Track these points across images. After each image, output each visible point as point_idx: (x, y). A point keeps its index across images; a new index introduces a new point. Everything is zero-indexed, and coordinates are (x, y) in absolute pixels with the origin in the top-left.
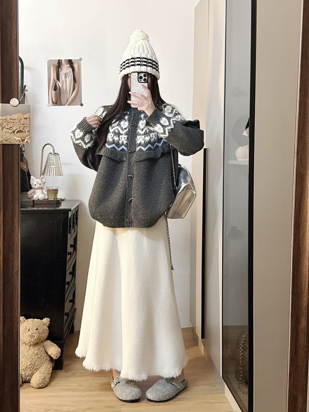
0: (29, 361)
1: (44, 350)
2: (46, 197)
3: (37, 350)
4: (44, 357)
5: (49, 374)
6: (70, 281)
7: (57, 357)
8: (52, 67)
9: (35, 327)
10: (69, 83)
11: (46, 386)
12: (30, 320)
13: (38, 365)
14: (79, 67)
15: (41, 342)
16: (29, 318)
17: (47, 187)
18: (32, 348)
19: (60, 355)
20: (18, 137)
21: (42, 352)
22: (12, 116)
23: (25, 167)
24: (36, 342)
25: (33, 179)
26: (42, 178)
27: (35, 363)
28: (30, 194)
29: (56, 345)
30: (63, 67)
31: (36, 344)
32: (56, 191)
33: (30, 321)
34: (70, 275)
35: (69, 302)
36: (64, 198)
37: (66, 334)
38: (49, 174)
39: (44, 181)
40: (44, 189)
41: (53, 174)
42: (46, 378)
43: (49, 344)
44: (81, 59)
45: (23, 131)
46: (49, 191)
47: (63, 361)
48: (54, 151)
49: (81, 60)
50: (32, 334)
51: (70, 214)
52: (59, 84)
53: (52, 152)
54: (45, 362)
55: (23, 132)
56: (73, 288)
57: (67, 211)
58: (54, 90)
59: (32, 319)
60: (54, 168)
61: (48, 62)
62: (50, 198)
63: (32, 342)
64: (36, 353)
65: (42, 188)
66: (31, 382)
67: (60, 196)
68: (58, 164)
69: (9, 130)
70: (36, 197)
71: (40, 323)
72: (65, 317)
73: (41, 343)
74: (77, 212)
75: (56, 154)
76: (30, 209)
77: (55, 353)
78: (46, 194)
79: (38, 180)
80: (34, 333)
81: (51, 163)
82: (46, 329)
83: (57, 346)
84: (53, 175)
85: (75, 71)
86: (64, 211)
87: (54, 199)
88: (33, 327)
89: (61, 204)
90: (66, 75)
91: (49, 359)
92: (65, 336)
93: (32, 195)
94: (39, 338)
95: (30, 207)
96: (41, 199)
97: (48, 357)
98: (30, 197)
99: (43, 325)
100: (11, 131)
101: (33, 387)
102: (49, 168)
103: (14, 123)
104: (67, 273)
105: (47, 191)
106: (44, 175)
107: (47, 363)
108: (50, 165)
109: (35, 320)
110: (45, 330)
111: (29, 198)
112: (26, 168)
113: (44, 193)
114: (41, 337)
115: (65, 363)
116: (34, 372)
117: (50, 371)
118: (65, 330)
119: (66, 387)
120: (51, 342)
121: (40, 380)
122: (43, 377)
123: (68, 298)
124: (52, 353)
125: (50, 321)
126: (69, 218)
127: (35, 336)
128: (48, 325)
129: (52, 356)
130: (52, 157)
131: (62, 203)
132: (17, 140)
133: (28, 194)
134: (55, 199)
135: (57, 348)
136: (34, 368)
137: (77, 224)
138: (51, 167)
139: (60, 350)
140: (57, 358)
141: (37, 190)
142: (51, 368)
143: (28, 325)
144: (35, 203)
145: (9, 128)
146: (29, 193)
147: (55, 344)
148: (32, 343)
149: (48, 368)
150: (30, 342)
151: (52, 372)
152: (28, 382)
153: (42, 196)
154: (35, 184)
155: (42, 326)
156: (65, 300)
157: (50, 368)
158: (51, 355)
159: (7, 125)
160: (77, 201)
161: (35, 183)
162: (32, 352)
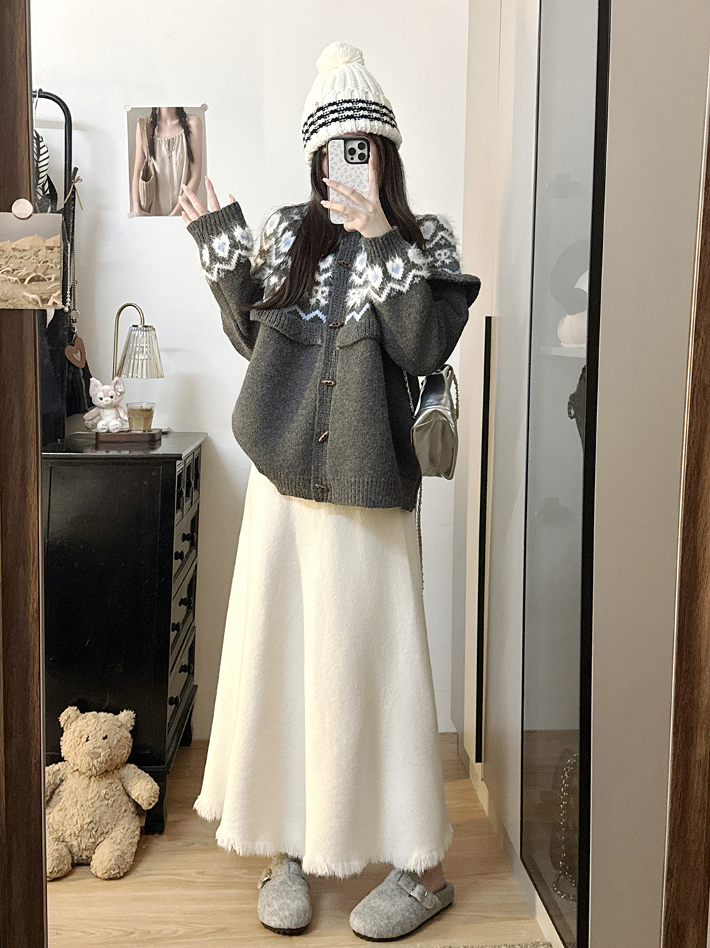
0: (87, 814)
1: (122, 788)
2: (127, 426)
3: (106, 788)
4: (122, 804)
5: (133, 846)
6: (181, 622)
7: (150, 804)
8: (138, 124)
9: (102, 731)
10: (178, 164)
11: (125, 874)
12: (90, 715)
13: (107, 824)
14: (201, 125)
15: (115, 768)
16: (88, 711)
17: (127, 404)
18: (94, 782)
19: (157, 800)
20: (34, 294)
21: (118, 793)
22: (16, 242)
23: (78, 357)
24: (104, 770)
25: (96, 386)
26: (117, 383)
27: (100, 818)
28: (89, 418)
29: (148, 775)
30: (163, 125)
31: (103, 773)
32: (147, 414)
33: (91, 717)
34: (182, 605)
35: (180, 672)
36: (169, 428)
37: (172, 750)
38: (133, 373)
39: (120, 390)
40: (121, 408)
41: (142, 373)
42: (126, 853)
43: (133, 774)
44: (204, 107)
45: (46, 277)
46: (131, 412)
47: (164, 815)
48: (143, 320)
49: (206, 110)
50: (94, 748)
51: (180, 466)
52: (153, 165)
53: (138, 322)
54: (123, 817)
55: (44, 280)
56: (190, 637)
57: (172, 460)
58: (143, 179)
59: (95, 713)
60: (143, 360)
61: (128, 112)
62: (134, 429)
63: (95, 769)
64: (103, 795)
65: (116, 407)
66: (91, 863)
67: (157, 424)
68: (153, 351)
69: (11, 276)
70: (102, 427)
71: (112, 722)
72: (170, 709)
73: (116, 771)
74: (197, 461)
75: (147, 329)
76: (89, 453)
77: (145, 795)
78: (125, 421)
79: (107, 387)
80: (100, 747)
81: (137, 348)
82: (127, 738)
83: (150, 778)
84: (142, 377)
85: (191, 135)
86: (164, 458)
87: (144, 431)
88: (96, 732)
89: (161, 444)
90: (170, 144)
91: (133, 809)
92: (170, 753)
93: (95, 421)
94: (111, 758)
95: (89, 450)
96: (113, 431)
97: (130, 804)
98: (90, 427)
99: (119, 727)
100: (15, 279)
101: (97, 877)
102: (132, 361)
103: (22, 260)
104: (174, 603)
105: (128, 412)
106: (120, 376)
107: (127, 819)
108: (133, 353)
109: (102, 714)
110: (124, 740)
111: (88, 429)
112: (79, 360)
113: (122, 416)
114: (116, 757)
115: (170, 818)
116: (100, 840)
117: (134, 837)
118: (169, 738)
119: (170, 877)
120: (137, 767)
121: (113, 860)
122: (119, 853)
123: (177, 662)
124: (139, 795)
125: (136, 719)
126: (177, 474)
127: (102, 755)
128: (132, 728)
129: (139, 803)
130: (139, 334)
131: (162, 439)
132: (31, 300)
133: (84, 420)
134: (147, 432)
135: (150, 783)
136: (98, 831)
137: (197, 487)
138: (136, 357)
139: (156, 787)
140: (151, 807)
141: (105, 410)
142: (138, 832)
143: (84, 728)
144: (101, 439)
145: (11, 270)
146: (88, 416)
147: (146, 772)
148: (95, 772)
149: (130, 831)
150: (90, 770)
151: (139, 841)
152: (87, 863)
153: (117, 425)
154: (100, 397)
155: (118, 731)
156: (170, 669)
157: (134, 831)
158: (138, 799)
159: (7, 263)
160: (197, 435)
161: (101, 394)
162: (95, 792)
